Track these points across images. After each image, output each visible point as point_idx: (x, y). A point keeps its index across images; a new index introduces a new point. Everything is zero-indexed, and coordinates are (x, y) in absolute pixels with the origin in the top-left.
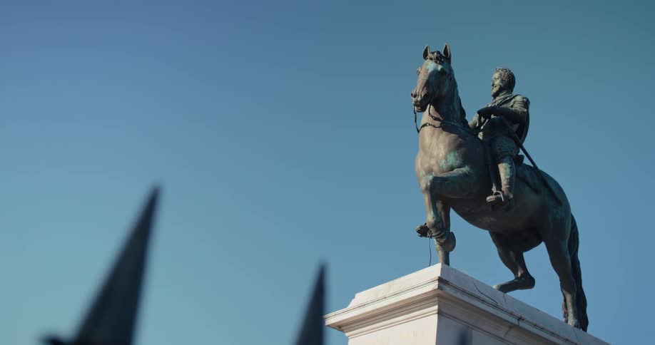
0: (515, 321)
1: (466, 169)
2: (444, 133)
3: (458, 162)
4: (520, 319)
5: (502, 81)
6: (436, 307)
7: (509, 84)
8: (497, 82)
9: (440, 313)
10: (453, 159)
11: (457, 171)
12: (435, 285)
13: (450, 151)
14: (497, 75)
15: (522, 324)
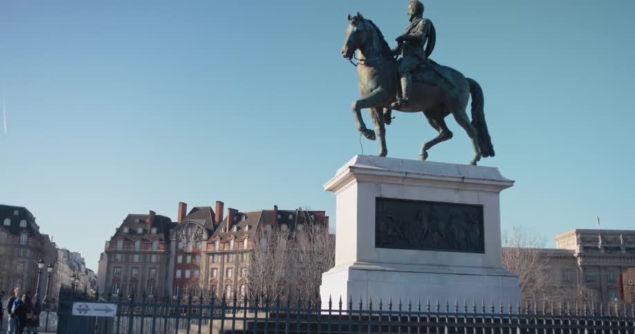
0: (404, 175)
1: (379, 89)
2: (367, 68)
3: (374, 86)
4: (406, 173)
5: (413, 10)
6: (355, 179)
7: (419, 10)
8: (411, 12)
9: (358, 181)
10: (371, 85)
11: (375, 91)
12: (349, 170)
13: (368, 81)
14: (410, 6)
15: (408, 176)
